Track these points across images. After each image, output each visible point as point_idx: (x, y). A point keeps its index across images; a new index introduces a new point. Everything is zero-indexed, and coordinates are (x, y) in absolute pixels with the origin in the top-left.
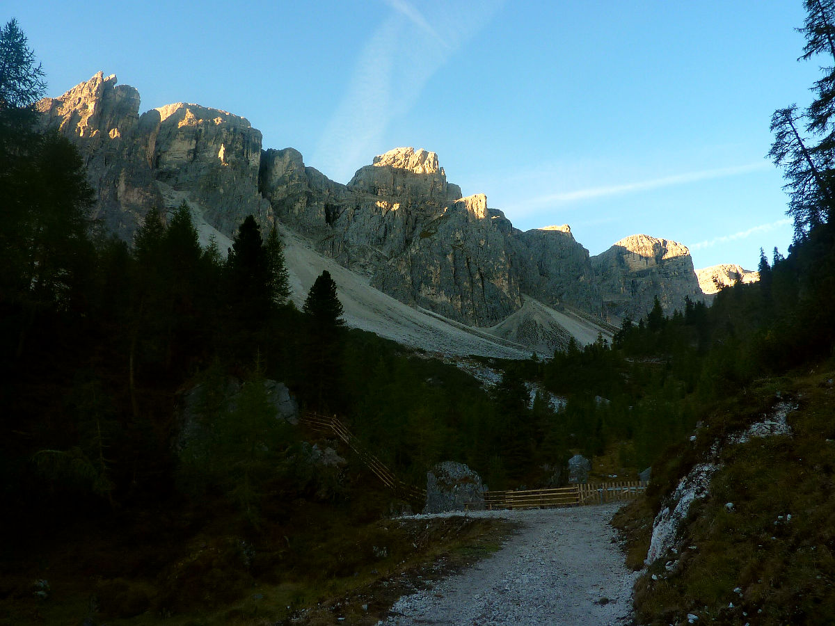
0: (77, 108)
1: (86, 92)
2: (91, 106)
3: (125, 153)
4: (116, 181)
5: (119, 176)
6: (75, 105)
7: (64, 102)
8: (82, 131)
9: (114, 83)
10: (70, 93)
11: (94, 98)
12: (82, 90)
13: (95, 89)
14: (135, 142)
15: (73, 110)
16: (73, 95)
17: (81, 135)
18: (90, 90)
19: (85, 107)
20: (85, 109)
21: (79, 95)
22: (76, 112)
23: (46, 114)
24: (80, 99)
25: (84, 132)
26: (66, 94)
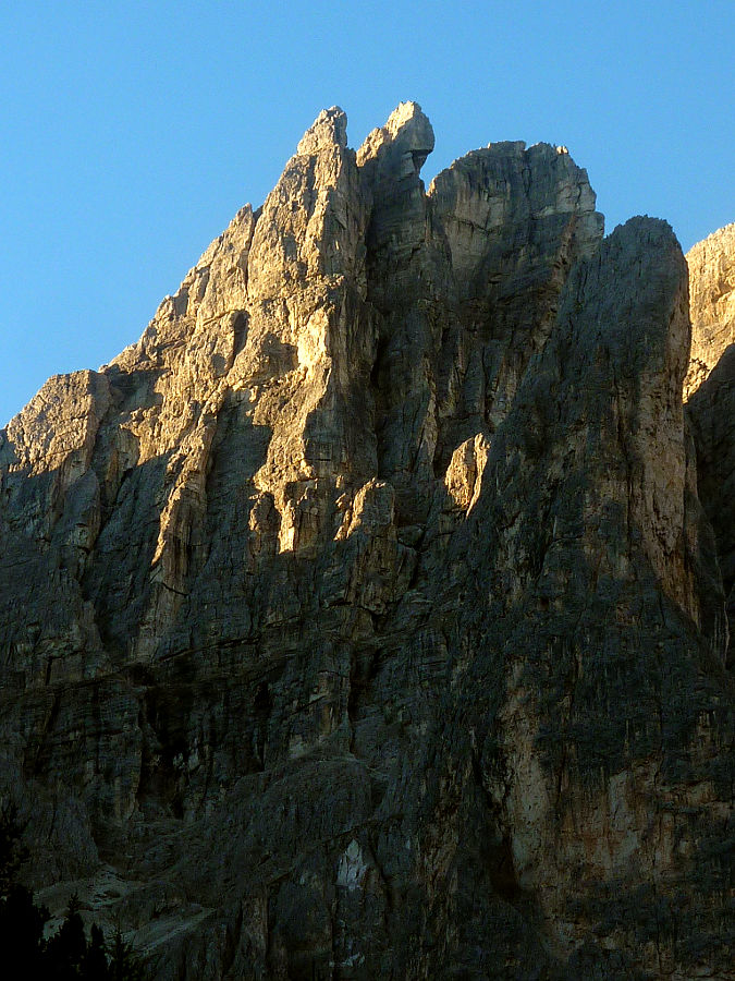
0: (236, 378)
1: (267, 266)
2: (311, 345)
3: (508, 561)
4: (489, 762)
5: (499, 725)
6: (219, 366)
7: (158, 371)
8: (286, 514)
9: (419, 156)
10: (180, 304)
11: (320, 286)
12: (243, 264)
13: (315, 226)
14: (555, 470)
15: (212, 400)
16: (199, 314)
17: (287, 539)
18: (290, 246)
19: (279, 356)
20: (276, 371)
21: (234, 301)
22: (231, 408)
23: (73, 475)
24: (240, 322)
25: (299, 522)
26: (161, 316)
